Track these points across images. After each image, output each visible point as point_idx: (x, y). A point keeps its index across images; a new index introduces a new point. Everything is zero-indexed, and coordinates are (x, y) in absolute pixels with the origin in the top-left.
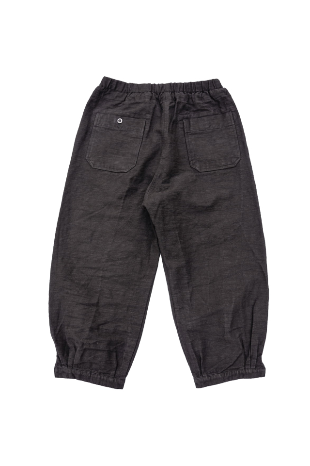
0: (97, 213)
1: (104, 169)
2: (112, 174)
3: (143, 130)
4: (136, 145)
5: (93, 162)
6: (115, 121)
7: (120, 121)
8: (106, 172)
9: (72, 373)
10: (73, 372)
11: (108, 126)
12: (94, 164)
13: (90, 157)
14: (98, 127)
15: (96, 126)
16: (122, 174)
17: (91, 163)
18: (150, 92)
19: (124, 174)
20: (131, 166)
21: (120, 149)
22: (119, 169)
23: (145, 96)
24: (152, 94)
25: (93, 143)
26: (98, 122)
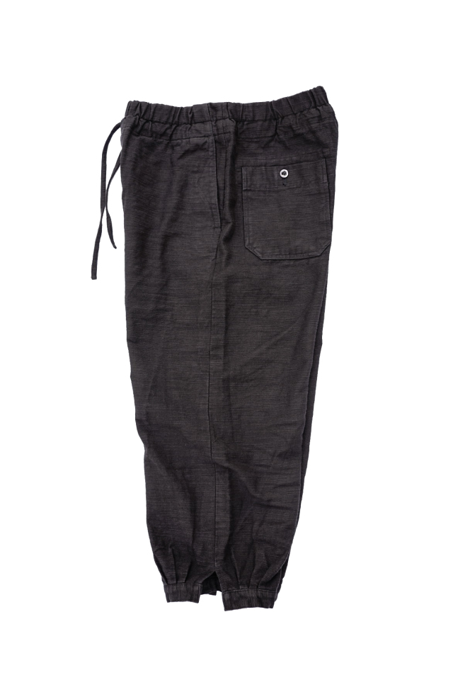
0: (285, 332)
1: (281, 257)
2: (297, 263)
3: (325, 178)
4: (323, 205)
5: (259, 250)
6: (276, 176)
7: (284, 173)
8: (286, 263)
9: (258, 597)
10: (259, 595)
11: (268, 186)
12: (262, 254)
13: (253, 244)
14: (250, 190)
15: (246, 190)
16: (313, 259)
17: (257, 251)
18: (313, 108)
19: (317, 258)
20: (324, 243)
21: (299, 219)
22: (305, 253)
23: (308, 120)
24: (319, 110)
25: (250, 218)
26: (249, 183)
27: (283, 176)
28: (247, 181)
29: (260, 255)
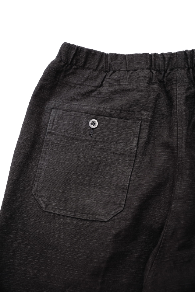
1: (65, 213)
2: (81, 223)
3: (136, 141)
5: (44, 200)
6: (84, 125)
7: (94, 124)
8: (69, 220)
11: (73, 132)
12: (46, 205)
13: (40, 191)
14: (54, 134)
15: (50, 133)
16: (98, 224)
18: (148, 69)
19: (103, 224)
20: (115, 210)
21: (95, 176)
22: (92, 214)
23: (139, 77)
24: (152, 73)
25: (45, 163)
26: (55, 126)
27: (92, 126)
28: (53, 124)
29: (44, 206)
